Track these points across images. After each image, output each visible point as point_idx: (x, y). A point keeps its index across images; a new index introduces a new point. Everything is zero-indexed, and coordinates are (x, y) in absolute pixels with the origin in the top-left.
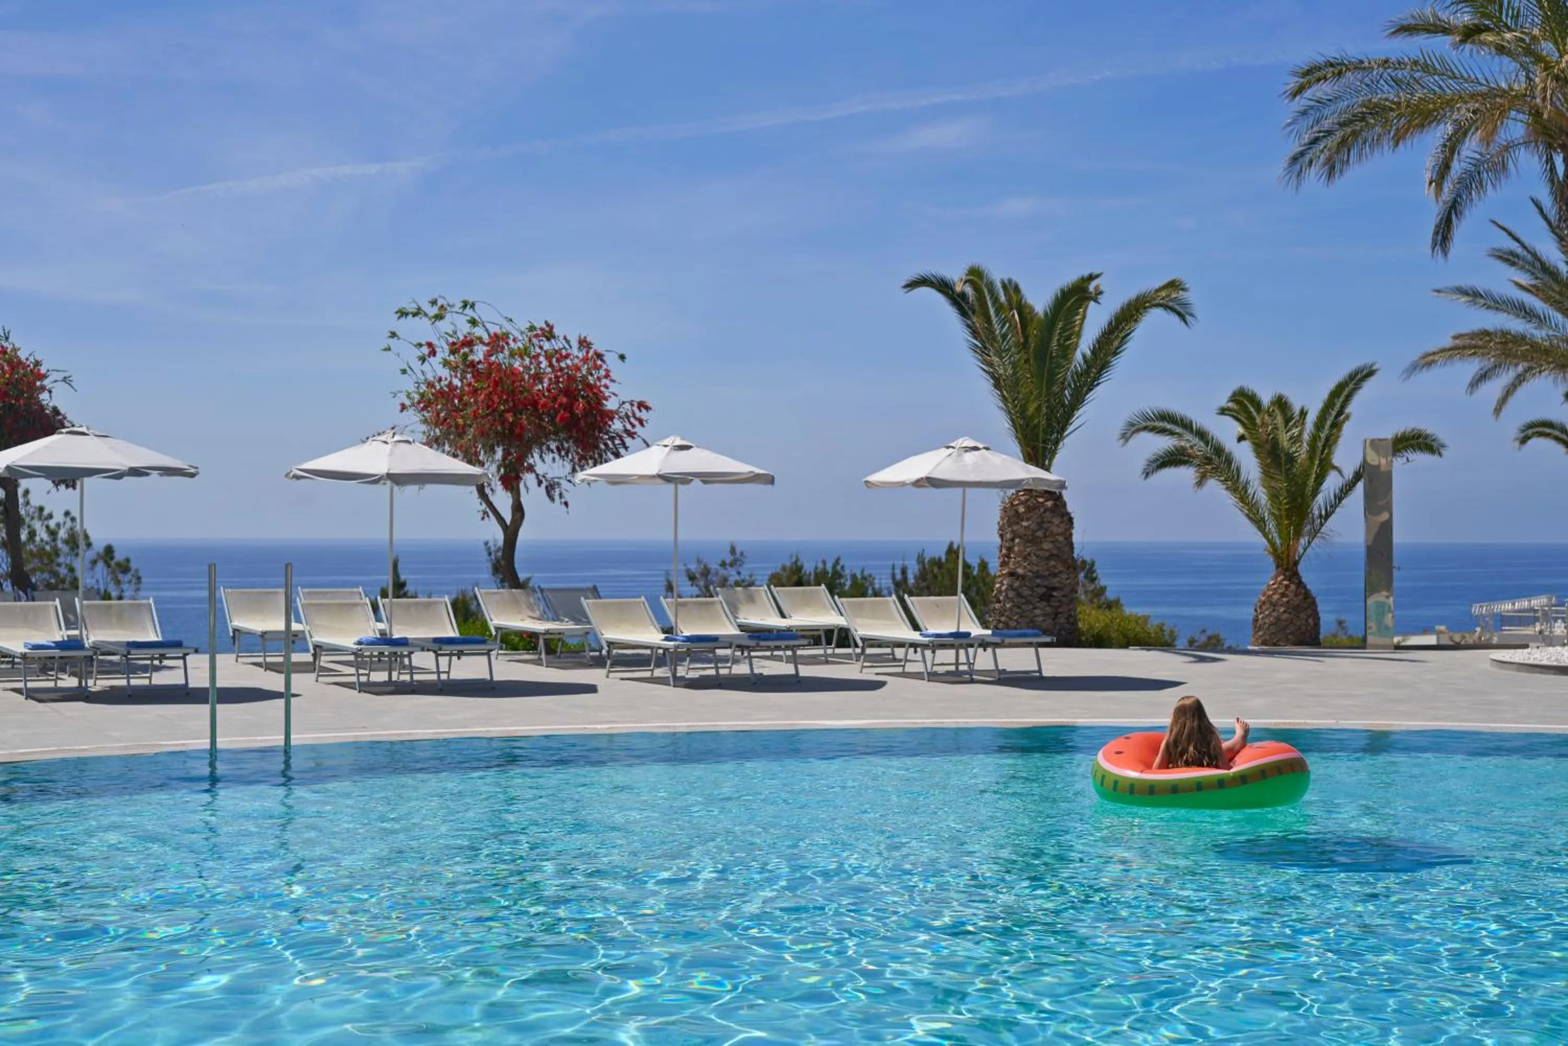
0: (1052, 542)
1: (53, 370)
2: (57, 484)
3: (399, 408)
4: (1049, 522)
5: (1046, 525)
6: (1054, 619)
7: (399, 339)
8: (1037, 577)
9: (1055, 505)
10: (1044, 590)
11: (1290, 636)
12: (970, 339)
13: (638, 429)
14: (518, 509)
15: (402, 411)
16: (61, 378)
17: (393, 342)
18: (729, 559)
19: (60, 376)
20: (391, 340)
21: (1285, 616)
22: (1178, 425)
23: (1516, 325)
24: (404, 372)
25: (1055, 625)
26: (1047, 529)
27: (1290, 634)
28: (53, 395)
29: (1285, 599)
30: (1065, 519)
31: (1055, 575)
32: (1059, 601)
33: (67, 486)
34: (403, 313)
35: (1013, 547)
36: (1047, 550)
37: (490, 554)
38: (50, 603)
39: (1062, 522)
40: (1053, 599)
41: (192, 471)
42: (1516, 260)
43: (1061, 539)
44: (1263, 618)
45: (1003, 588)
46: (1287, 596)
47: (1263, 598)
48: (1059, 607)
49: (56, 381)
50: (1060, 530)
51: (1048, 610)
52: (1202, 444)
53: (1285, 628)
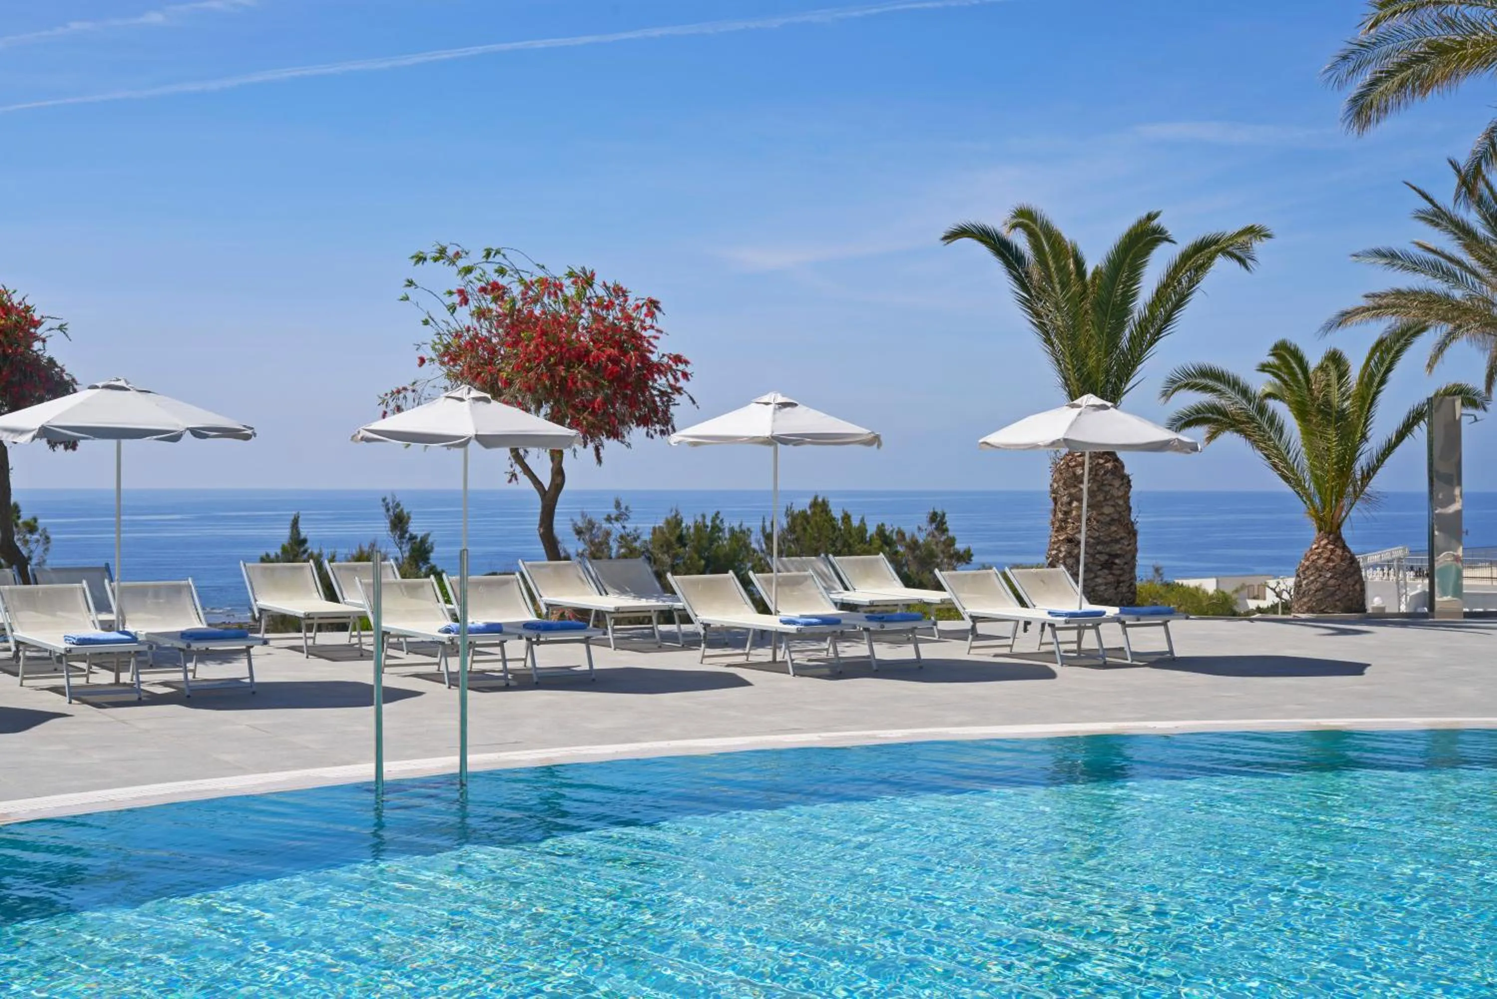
0: (1113, 506)
1: (48, 317)
2: (53, 445)
3: (418, 361)
4: (1110, 485)
5: (1107, 488)
6: (1116, 589)
7: (417, 287)
8: (1098, 544)
9: (1115, 467)
10: (1106, 557)
11: (1338, 603)
12: (1018, 291)
13: (682, 383)
14: (558, 473)
15: (420, 365)
16: (57, 326)
17: (410, 291)
18: (614, 512)
19: (57, 324)
20: (408, 289)
21: (1332, 582)
22: (1221, 382)
23: (1439, 286)
24: (426, 323)
25: (1117, 593)
26: (1107, 492)
27: (1338, 600)
28: (47, 345)
29: (1331, 564)
30: (1125, 481)
31: (1117, 541)
32: (1122, 569)
33: (66, 448)
34: (420, 259)
35: (1071, 511)
36: (1108, 515)
37: (388, 510)
38: (77, 585)
39: (1122, 484)
40: (1115, 567)
41: (249, 432)
42: (1440, 221)
43: (1121, 502)
44: (1307, 584)
45: (1061, 555)
46: (1333, 561)
47: (1307, 563)
48: (1120, 575)
49: (51, 329)
50: (1120, 494)
51: (1110, 578)
52: (1244, 402)
53: (1333, 594)
